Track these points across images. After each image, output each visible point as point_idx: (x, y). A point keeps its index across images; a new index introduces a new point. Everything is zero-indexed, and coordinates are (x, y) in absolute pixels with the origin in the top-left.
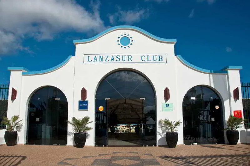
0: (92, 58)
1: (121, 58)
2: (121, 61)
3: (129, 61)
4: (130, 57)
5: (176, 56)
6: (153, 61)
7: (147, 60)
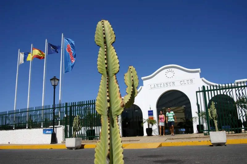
0: (153, 86)
1: (168, 84)
2: (169, 86)
3: (173, 85)
4: (173, 83)
5: (201, 79)
6: (187, 84)
7: (183, 83)
